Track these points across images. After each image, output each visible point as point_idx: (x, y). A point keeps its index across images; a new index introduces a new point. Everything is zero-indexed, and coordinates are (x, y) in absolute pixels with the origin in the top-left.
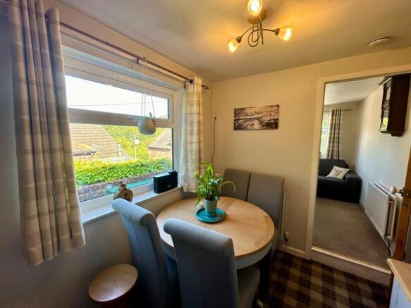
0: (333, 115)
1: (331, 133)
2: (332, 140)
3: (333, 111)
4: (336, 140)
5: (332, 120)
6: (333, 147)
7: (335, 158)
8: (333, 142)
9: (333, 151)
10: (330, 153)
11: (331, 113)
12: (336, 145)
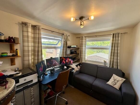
0: (113, 37)
1: (112, 50)
2: (113, 54)
3: (114, 34)
4: (115, 55)
5: (113, 40)
6: (113, 58)
7: (115, 67)
8: (114, 56)
9: (113, 61)
10: (111, 63)
11: (112, 36)
12: (115, 58)
